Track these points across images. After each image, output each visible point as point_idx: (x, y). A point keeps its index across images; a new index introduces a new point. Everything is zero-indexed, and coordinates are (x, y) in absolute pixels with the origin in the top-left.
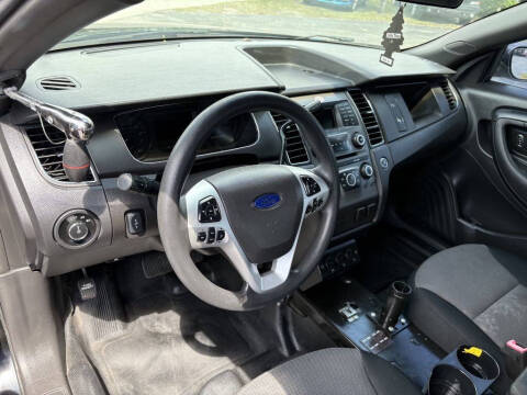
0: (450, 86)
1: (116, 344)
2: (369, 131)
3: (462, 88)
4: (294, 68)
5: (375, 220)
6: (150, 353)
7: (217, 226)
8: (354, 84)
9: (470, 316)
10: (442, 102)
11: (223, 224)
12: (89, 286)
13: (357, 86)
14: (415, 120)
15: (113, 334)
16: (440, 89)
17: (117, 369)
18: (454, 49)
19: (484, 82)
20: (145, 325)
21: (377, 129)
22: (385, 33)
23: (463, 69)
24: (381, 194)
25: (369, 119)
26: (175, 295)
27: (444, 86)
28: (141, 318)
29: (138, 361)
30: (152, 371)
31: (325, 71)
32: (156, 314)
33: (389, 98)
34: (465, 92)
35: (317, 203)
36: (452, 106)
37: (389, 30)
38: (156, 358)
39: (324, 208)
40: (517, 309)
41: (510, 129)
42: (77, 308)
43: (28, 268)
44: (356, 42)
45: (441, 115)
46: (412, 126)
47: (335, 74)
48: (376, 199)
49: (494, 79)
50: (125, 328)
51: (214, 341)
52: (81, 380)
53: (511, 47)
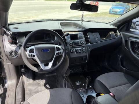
0: (118, 31)
1: (30, 84)
2: (86, 41)
3: (121, 32)
4: (73, 27)
5: (86, 62)
6: (36, 87)
7: (33, 54)
8: (84, 30)
9: (108, 88)
11: (34, 54)
12: (23, 69)
13: (85, 30)
15: (30, 82)
16: (113, 32)
17: (28, 89)
18: (118, 22)
20: (38, 82)
21: (89, 40)
25: (86, 38)
26: (47, 77)
27: (115, 31)
28: (37, 80)
29: (33, 88)
30: (35, 91)
31: (79, 27)
32: (41, 80)
38: (37, 88)
40: (124, 89)
42: (24, 75)
43: (11, 63)
44: (95, 21)
45: (112, 38)
47: (81, 28)
48: (86, 56)
49: (131, 30)
50: (33, 81)
51: (50, 87)
52: (19, 88)
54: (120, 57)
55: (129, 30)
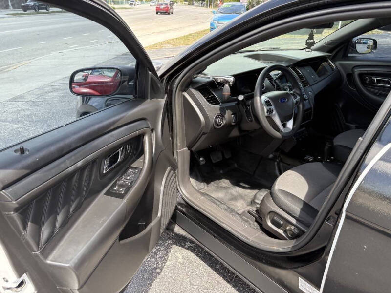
0: (330, 61)
2: (302, 82)
3: (335, 61)
5: (312, 118)
7: (271, 108)
8: (292, 64)
10: (328, 68)
11: (273, 107)
14: (319, 76)
16: (326, 63)
18: (329, 44)
19: (345, 57)
21: (305, 81)
22: (307, 41)
23: (334, 53)
24: (312, 106)
25: (301, 77)
27: (327, 61)
33: (306, 68)
34: (337, 63)
35: (297, 102)
36: (333, 69)
37: (308, 39)
39: (299, 104)
41: (361, 75)
43: (186, 148)
44: (281, 48)
45: (329, 74)
46: (318, 79)
48: (310, 109)
49: (349, 55)
51: (249, 185)
53: (355, 39)
54: (341, 105)
55: (347, 56)
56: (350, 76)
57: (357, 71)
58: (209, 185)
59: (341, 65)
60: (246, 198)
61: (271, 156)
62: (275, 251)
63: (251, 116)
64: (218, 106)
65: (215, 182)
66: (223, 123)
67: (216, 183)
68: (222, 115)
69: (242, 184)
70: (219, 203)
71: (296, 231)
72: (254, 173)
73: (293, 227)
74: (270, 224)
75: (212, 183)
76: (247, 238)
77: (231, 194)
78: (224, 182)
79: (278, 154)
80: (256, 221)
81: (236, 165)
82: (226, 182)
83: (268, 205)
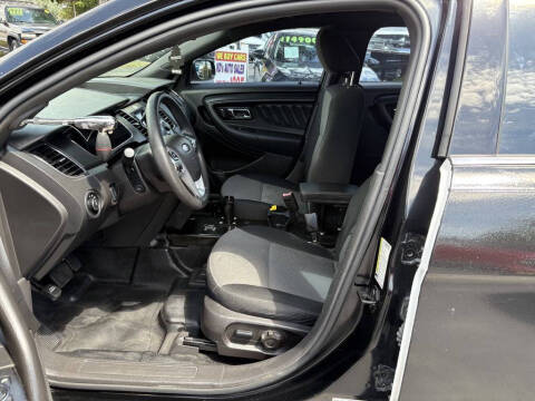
3: (179, 91)
19: (188, 85)
34: (182, 93)
43: (22, 280)
55: (190, 84)
56: (203, 109)
57: (209, 102)
58: (65, 332)
59: (189, 96)
60: (146, 323)
61: (153, 243)
62: (272, 381)
63: (141, 183)
64: (82, 178)
65: (73, 321)
66: (101, 206)
67: (75, 324)
68: (95, 193)
69: (125, 304)
70: (120, 355)
71: (278, 336)
72: (131, 279)
73: (271, 333)
74: (231, 345)
75: (68, 326)
76: (213, 387)
77: (119, 329)
78: (90, 315)
79: (164, 236)
80: (201, 351)
81: (92, 278)
82: (92, 314)
83: (222, 316)
